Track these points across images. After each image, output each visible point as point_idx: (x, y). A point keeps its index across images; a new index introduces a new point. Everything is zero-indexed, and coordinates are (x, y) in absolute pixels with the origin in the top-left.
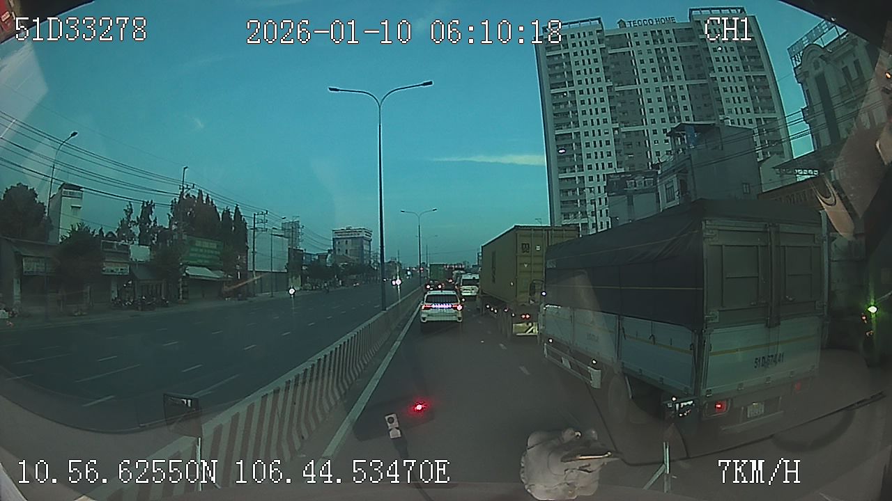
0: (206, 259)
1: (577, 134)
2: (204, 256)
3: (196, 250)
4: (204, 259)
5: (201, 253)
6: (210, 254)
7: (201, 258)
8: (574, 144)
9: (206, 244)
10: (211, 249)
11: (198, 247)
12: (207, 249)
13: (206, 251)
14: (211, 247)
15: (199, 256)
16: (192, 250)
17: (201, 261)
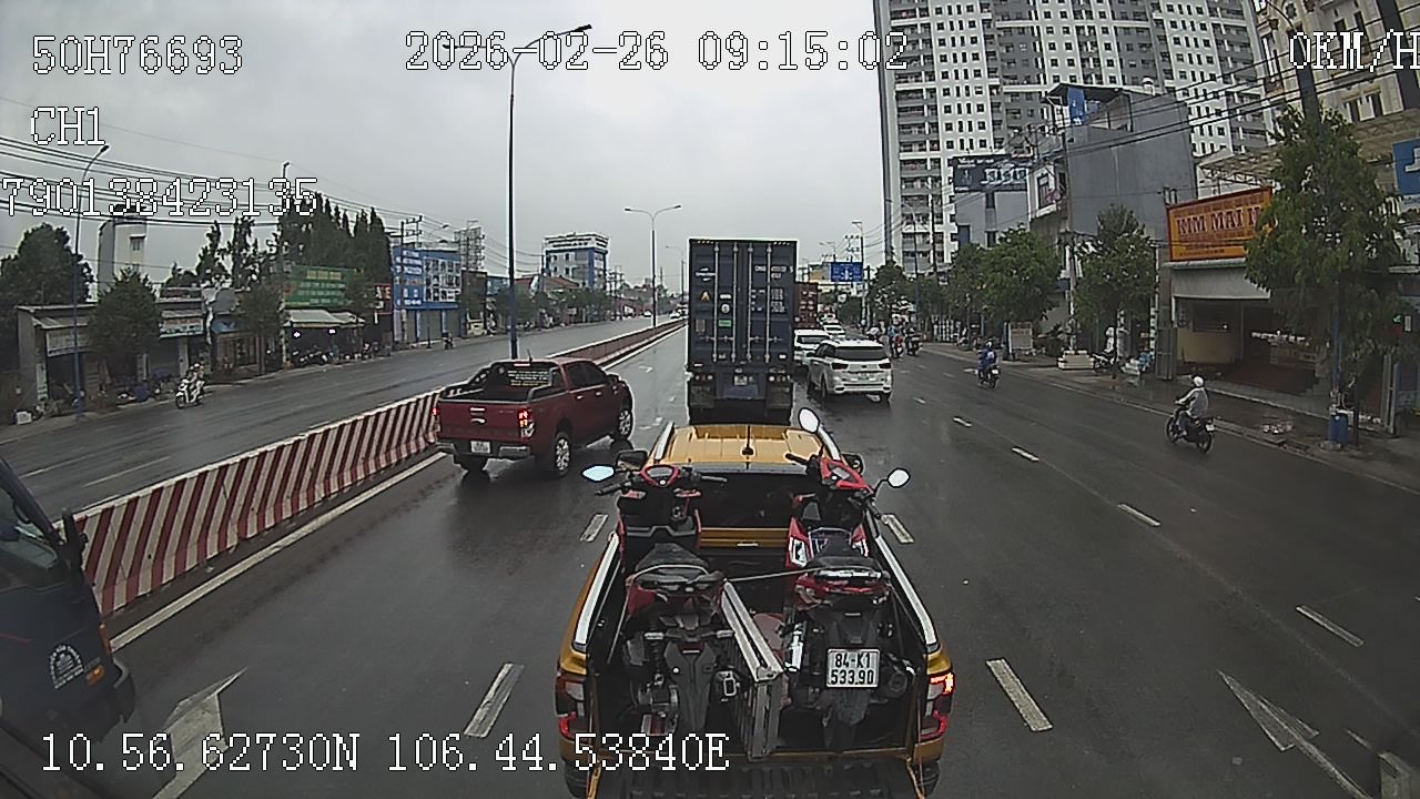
0: (323, 297)
1: (932, 91)
2: (321, 293)
3: (309, 285)
4: (320, 297)
5: (315, 290)
6: (331, 289)
7: (315, 297)
8: (925, 107)
9: (323, 275)
10: (333, 282)
11: (312, 280)
12: (325, 281)
13: (323, 285)
14: (332, 278)
15: (314, 293)
16: (302, 285)
17: (317, 301)
